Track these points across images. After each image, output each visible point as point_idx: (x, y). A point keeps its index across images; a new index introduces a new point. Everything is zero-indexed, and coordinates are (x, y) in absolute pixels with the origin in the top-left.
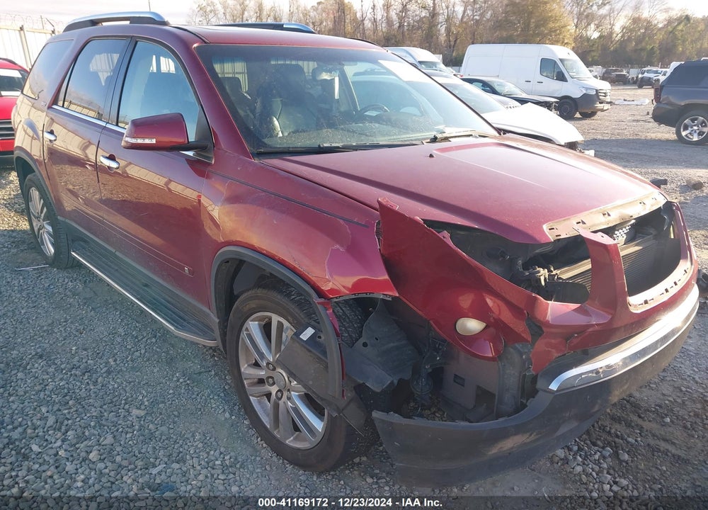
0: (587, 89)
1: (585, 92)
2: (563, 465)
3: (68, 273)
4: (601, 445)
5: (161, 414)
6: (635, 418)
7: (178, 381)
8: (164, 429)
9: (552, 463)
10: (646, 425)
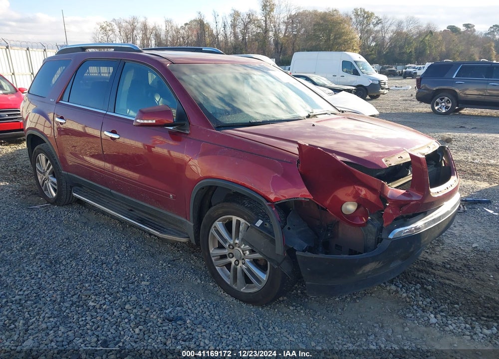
0: (373, 80)
1: (372, 82)
2: (395, 294)
3: (65, 208)
4: (414, 283)
5: (158, 283)
6: (430, 270)
7: (162, 265)
8: (164, 290)
9: (389, 293)
10: (437, 272)
